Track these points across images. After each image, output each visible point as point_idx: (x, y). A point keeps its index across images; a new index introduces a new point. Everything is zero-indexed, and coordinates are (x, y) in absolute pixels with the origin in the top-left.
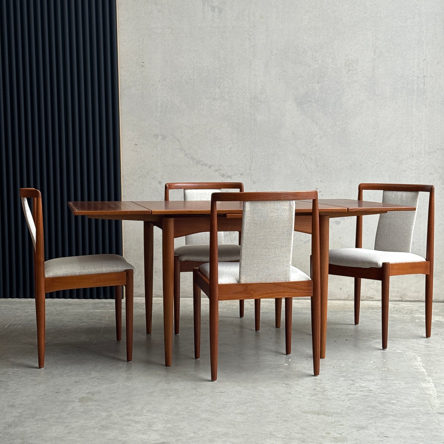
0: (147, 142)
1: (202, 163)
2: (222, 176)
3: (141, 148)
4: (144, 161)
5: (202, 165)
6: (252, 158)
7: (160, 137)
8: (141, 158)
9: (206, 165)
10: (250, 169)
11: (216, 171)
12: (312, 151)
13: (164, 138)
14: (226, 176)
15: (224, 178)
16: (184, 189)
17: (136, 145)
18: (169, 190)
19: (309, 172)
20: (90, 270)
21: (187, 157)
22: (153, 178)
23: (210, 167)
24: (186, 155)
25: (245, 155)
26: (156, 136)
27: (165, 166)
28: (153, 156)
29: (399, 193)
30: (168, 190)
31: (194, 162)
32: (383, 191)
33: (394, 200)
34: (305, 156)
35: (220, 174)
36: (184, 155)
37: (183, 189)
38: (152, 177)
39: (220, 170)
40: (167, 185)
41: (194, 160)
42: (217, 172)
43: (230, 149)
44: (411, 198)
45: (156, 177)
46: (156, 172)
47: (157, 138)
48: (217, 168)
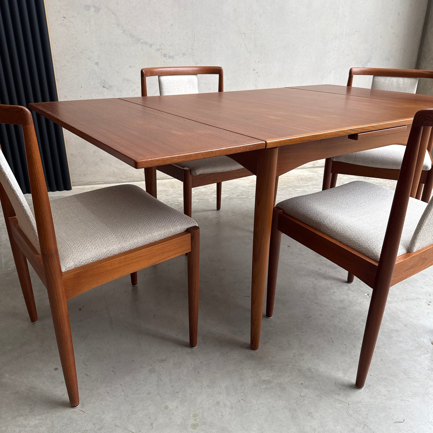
0: (78, 14)
1: (142, 41)
2: (164, 57)
3: (70, 22)
4: (76, 39)
5: (142, 43)
6: (194, 36)
7: (92, 9)
8: (72, 34)
9: (146, 43)
10: (192, 49)
11: (158, 50)
12: (252, 30)
13: (97, 10)
14: (168, 56)
15: (166, 59)
16: (159, 76)
17: (65, 18)
19: (248, 52)
21: (126, 34)
22: (89, 59)
23: (151, 46)
24: (124, 31)
25: (187, 33)
26: (87, 7)
27: (101, 44)
28: (86, 32)
29: (395, 80)
30: (145, 78)
31: (133, 40)
32: (374, 77)
33: (388, 86)
34: (245, 35)
35: (162, 54)
36: (122, 31)
38: (88, 57)
39: (162, 49)
40: (144, 72)
41: (133, 38)
42: (158, 52)
43: (172, 25)
44: (410, 85)
45: (92, 58)
46: (91, 52)
47: (89, 10)
48: (158, 47)
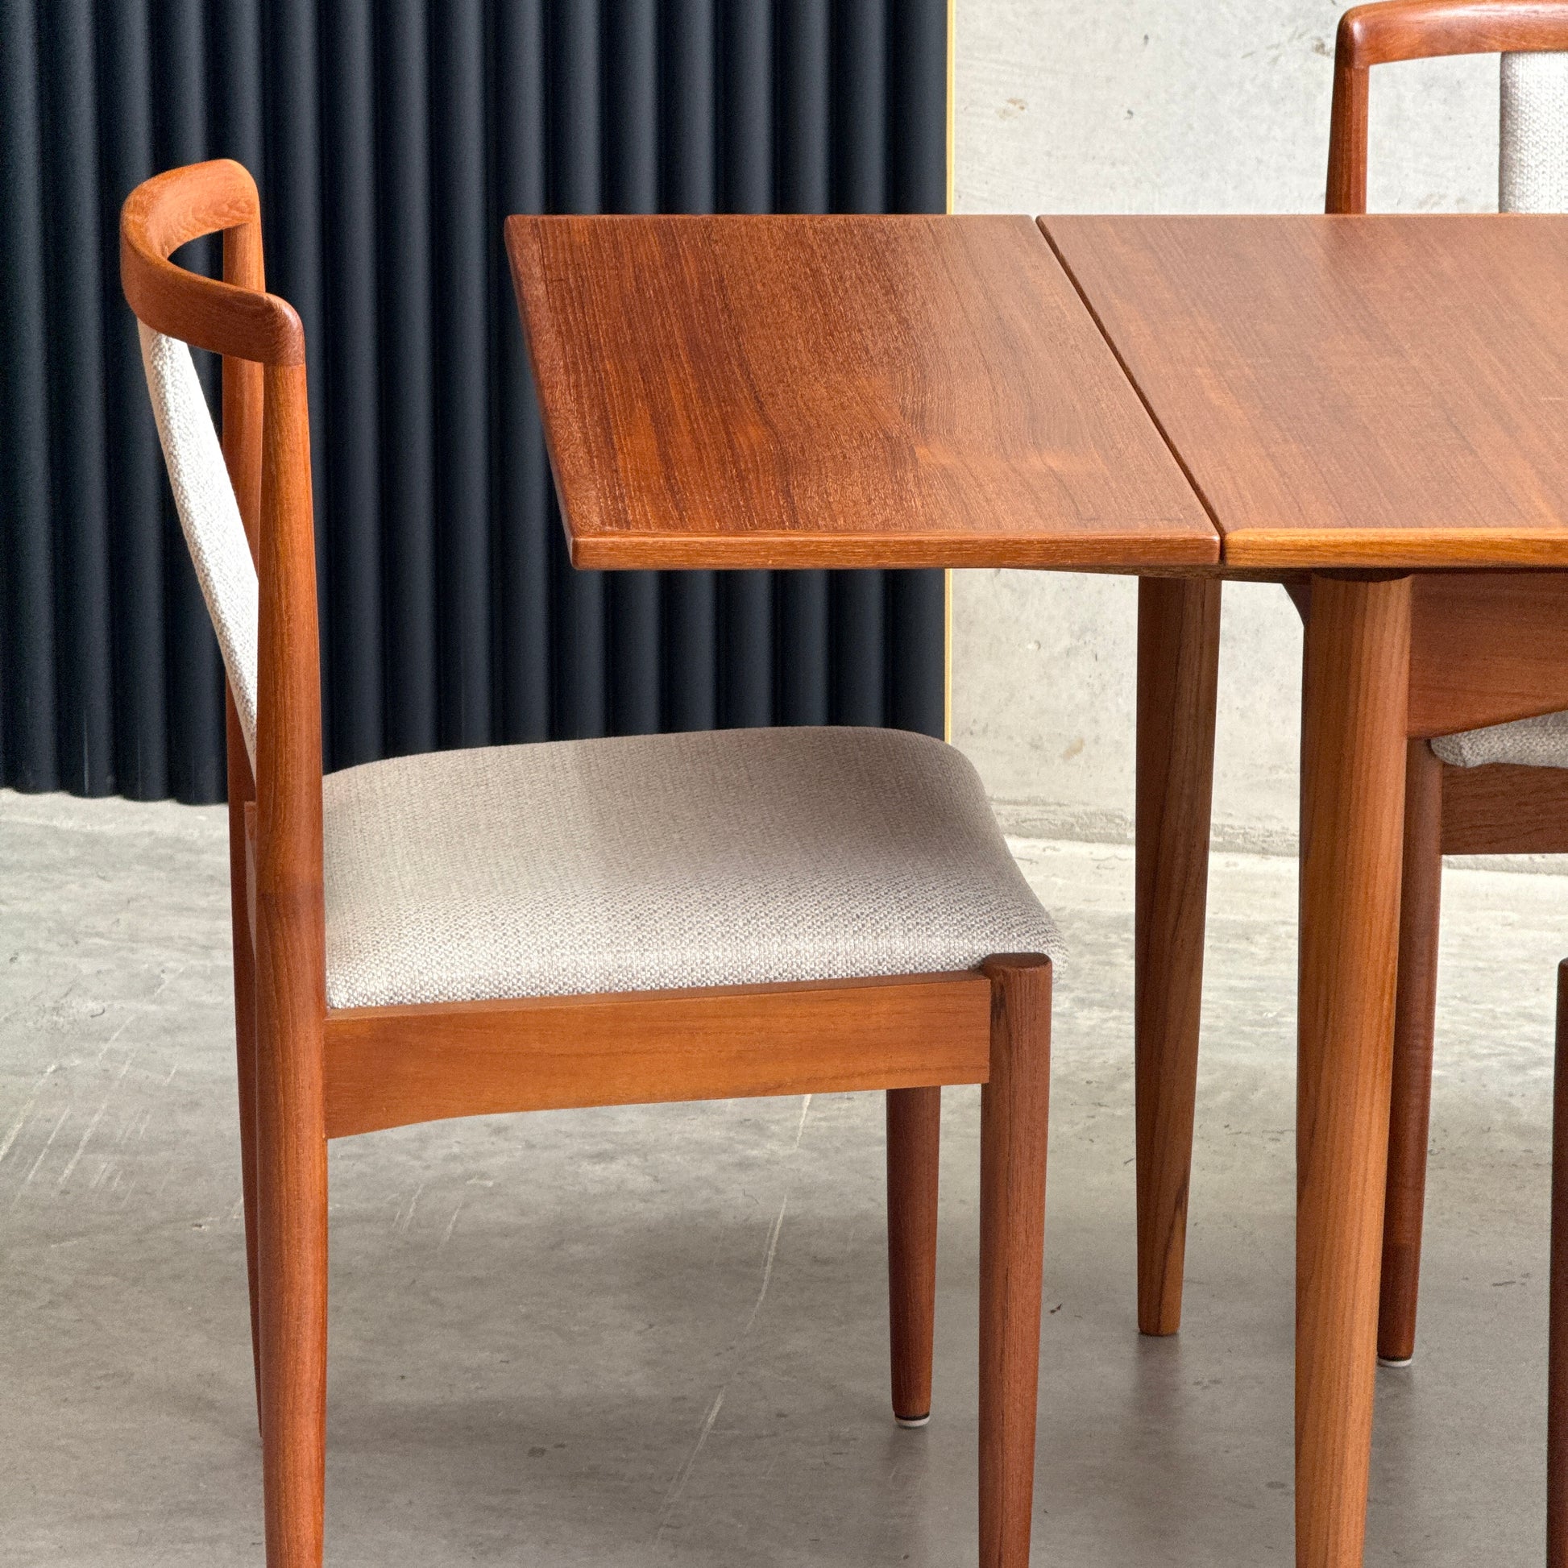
16: (1504, 55)
18: (1375, 70)
20: (693, 954)
30: (1365, 72)
37: (1497, 56)
40: (1357, 28)
